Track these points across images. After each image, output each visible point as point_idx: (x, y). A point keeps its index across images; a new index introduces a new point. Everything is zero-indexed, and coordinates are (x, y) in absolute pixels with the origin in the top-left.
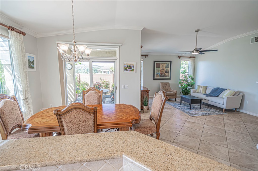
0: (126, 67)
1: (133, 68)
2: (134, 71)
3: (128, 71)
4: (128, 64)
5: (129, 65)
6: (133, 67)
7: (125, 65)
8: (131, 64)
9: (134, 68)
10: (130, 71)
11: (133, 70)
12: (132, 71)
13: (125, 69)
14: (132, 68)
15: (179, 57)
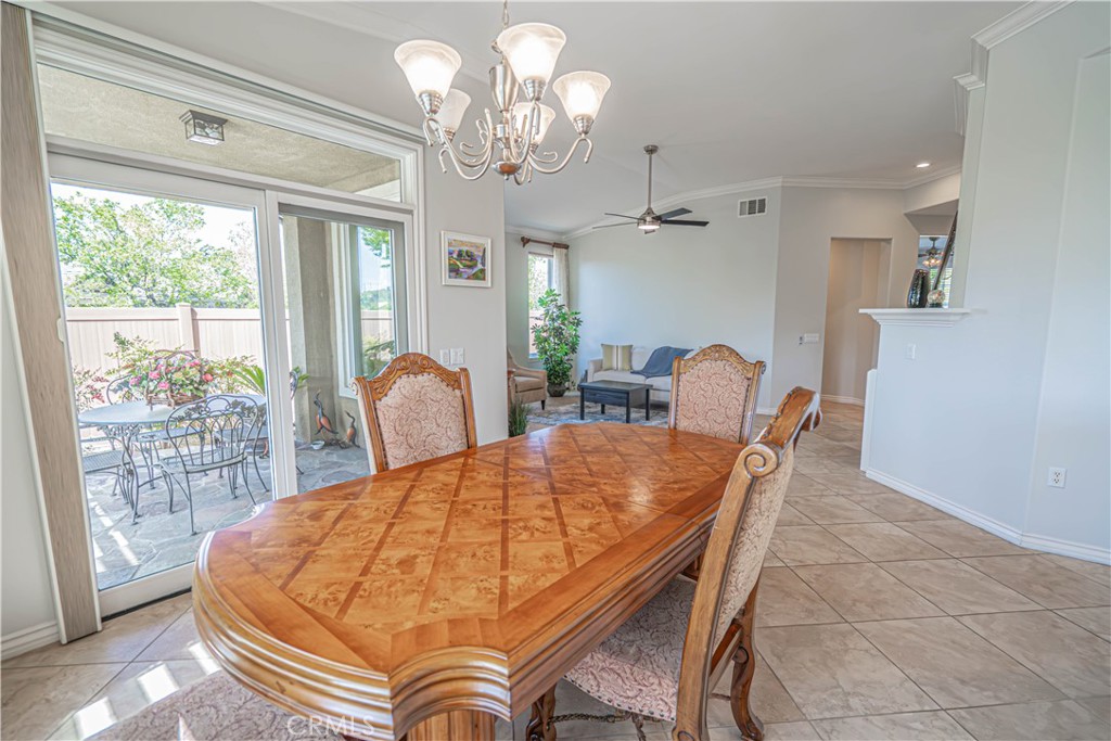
0: (455, 256)
1: (480, 266)
2: (484, 279)
3: (461, 277)
4: (462, 243)
5: (465, 249)
6: (480, 261)
7: (450, 245)
8: (473, 245)
9: (483, 264)
10: (468, 278)
11: (480, 276)
12: (475, 277)
13: (450, 265)
14: (476, 265)
15: (523, 239)
